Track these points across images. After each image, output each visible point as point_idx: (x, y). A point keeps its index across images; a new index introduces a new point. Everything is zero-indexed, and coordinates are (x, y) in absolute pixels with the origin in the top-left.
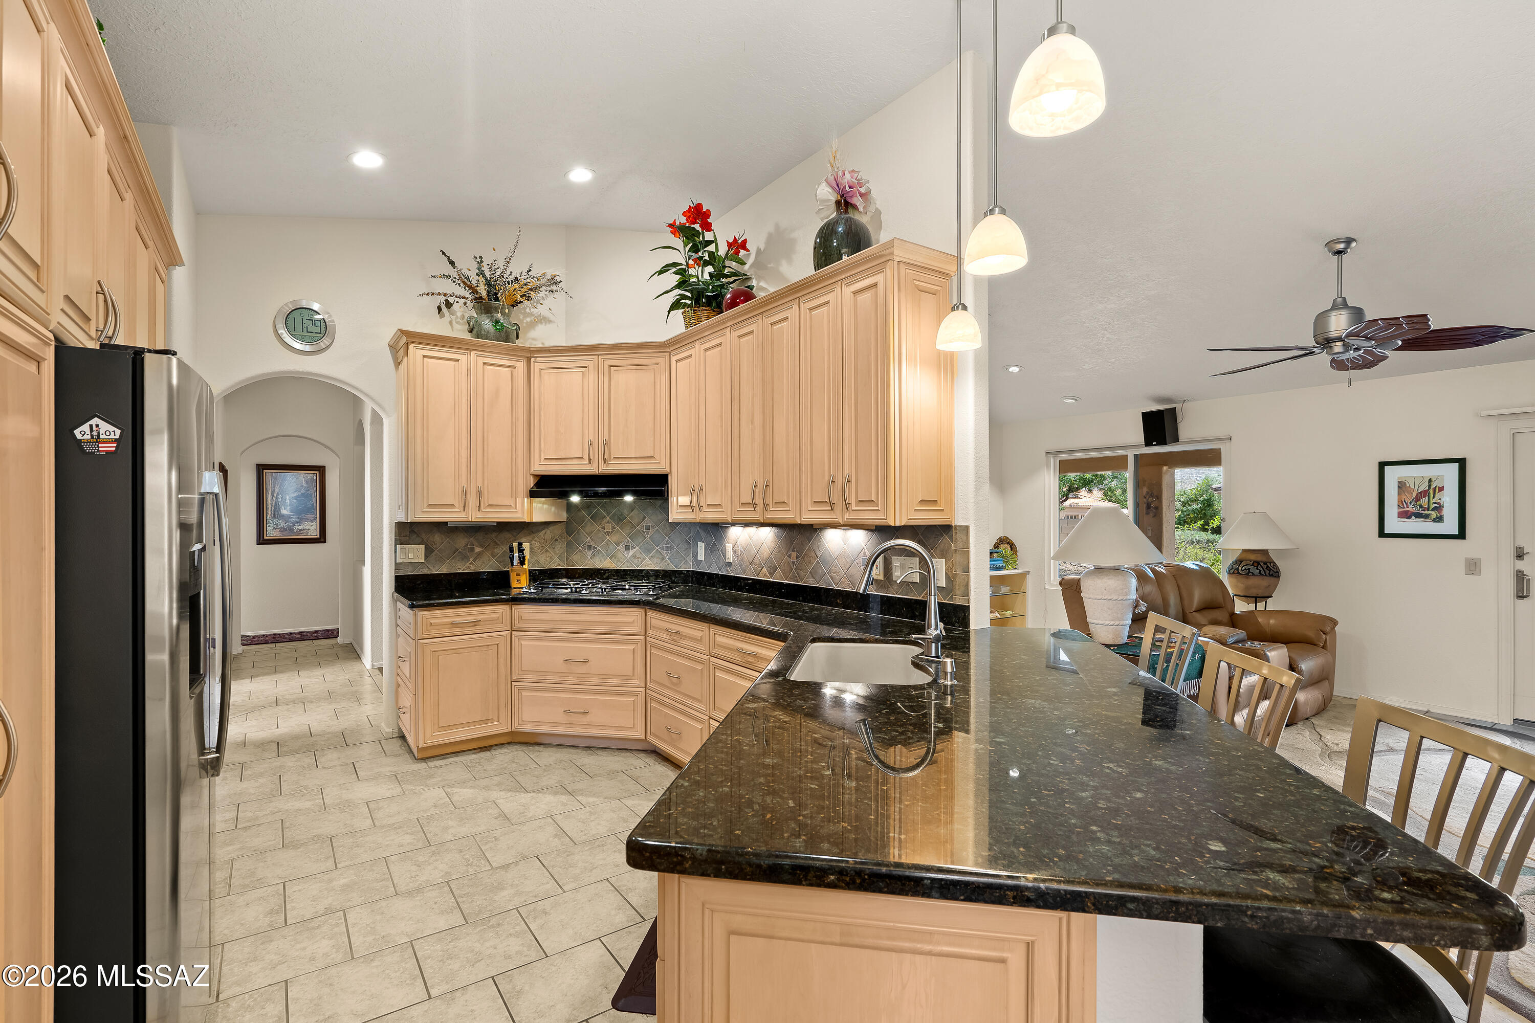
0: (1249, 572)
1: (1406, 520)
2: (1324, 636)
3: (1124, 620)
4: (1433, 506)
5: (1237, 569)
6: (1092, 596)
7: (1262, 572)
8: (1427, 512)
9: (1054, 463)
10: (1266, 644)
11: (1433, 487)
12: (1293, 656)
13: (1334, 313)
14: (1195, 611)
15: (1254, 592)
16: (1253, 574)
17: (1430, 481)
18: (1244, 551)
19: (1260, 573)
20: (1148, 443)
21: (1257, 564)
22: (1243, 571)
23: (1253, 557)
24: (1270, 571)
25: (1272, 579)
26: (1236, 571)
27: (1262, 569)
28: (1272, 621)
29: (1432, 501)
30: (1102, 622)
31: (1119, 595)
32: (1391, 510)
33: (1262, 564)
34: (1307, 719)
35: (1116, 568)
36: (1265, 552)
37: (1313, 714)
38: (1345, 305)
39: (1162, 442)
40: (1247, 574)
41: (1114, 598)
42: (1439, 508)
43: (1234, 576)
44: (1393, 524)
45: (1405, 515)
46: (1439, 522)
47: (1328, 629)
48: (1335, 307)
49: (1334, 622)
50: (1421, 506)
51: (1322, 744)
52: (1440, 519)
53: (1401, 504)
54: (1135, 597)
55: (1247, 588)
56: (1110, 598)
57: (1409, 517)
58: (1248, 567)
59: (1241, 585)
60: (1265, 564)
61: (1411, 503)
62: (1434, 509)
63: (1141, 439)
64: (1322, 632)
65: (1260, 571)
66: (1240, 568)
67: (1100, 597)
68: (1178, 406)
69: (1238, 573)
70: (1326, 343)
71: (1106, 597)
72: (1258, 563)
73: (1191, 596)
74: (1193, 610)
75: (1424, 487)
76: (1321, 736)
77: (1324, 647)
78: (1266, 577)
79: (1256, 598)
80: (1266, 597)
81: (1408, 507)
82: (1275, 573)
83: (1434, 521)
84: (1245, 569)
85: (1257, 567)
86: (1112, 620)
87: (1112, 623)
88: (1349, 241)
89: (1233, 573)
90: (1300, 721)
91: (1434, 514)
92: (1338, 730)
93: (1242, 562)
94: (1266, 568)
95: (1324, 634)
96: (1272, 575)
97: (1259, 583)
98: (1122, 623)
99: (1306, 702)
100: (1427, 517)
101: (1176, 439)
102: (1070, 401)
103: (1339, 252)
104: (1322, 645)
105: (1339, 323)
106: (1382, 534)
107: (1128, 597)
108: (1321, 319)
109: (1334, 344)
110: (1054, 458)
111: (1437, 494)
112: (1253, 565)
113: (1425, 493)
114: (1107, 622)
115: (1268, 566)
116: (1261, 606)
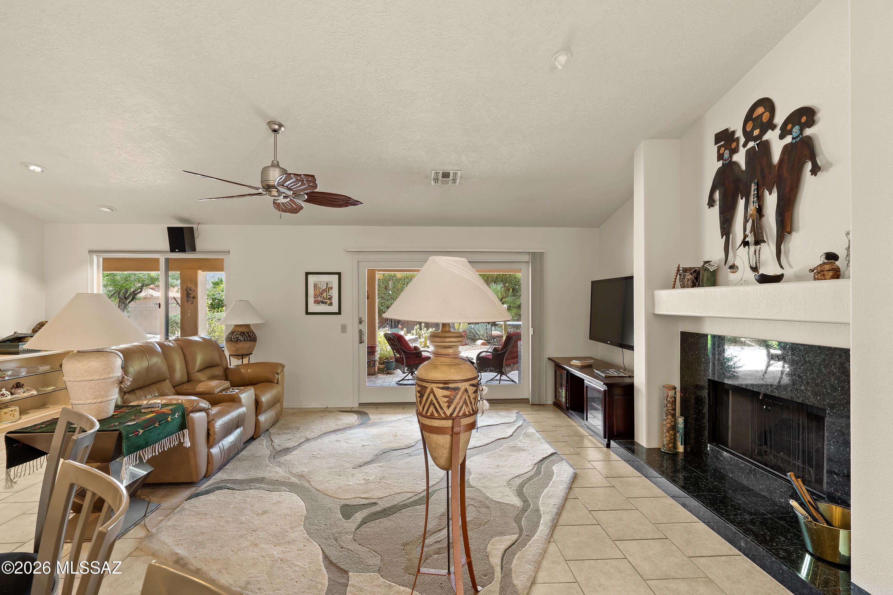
0: (238, 339)
1: (317, 305)
2: (277, 376)
3: (107, 397)
4: (328, 297)
5: (231, 338)
6: (72, 379)
7: (246, 339)
8: (326, 301)
9: (97, 261)
10: (242, 388)
11: (328, 287)
12: (258, 393)
13: (272, 169)
14: (198, 371)
15: (241, 352)
16: (240, 341)
17: (327, 284)
18: (235, 326)
19: (244, 339)
20: (172, 250)
21: (242, 334)
22: (234, 339)
23: (241, 330)
24: (250, 338)
25: (252, 343)
26: (230, 340)
27: (245, 337)
28: (249, 371)
29: (328, 295)
30: (84, 402)
31: (101, 375)
32: (311, 300)
33: (246, 333)
34: (267, 430)
35: (100, 350)
36: (248, 326)
37: (271, 426)
38: (277, 166)
39: (183, 250)
40: (237, 340)
41: (96, 378)
42: (330, 299)
43: (229, 342)
44: (313, 308)
45: (317, 302)
46: (331, 306)
47: (279, 371)
48: (273, 165)
49: (283, 366)
50: (323, 297)
51: (271, 448)
52: (331, 304)
53: (315, 296)
54: (120, 374)
55: (237, 350)
56: (91, 378)
57: (319, 303)
58: (237, 336)
59: (233, 349)
60: (247, 333)
61: (319, 295)
62: (329, 299)
63: (167, 247)
64: (276, 373)
65: (245, 338)
66: (232, 337)
67: (81, 379)
68: (195, 226)
69: (232, 341)
70: (268, 188)
71: (87, 378)
72: (244, 333)
73: (194, 361)
74: (196, 371)
75: (324, 287)
76: (272, 441)
77: (277, 383)
78: (248, 342)
79: (242, 356)
80: (248, 355)
81: (318, 298)
82: (253, 338)
83: (329, 305)
84: (236, 338)
85: (243, 336)
86: (95, 399)
87: (95, 401)
88: (280, 126)
89: (229, 341)
90: (262, 434)
91: (329, 301)
92: (283, 434)
93: (234, 333)
94: (248, 336)
95: (277, 374)
96: (251, 340)
97: (244, 346)
98: (105, 399)
99: (266, 421)
100: (326, 303)
101: (193, 249)
102: (106, 210)
103: (275, 131)
104: (276, 381)
105: (275, 177)
106: (307, 313)
107: (112, 375)
108: (265, 171)
109: (272, 189)
110: (97, 256)
111: (330, 291)
112: (240, 335)
113: (325, 290)
114: (89, 401)
115: (249, 335)
116: (246, 361)
